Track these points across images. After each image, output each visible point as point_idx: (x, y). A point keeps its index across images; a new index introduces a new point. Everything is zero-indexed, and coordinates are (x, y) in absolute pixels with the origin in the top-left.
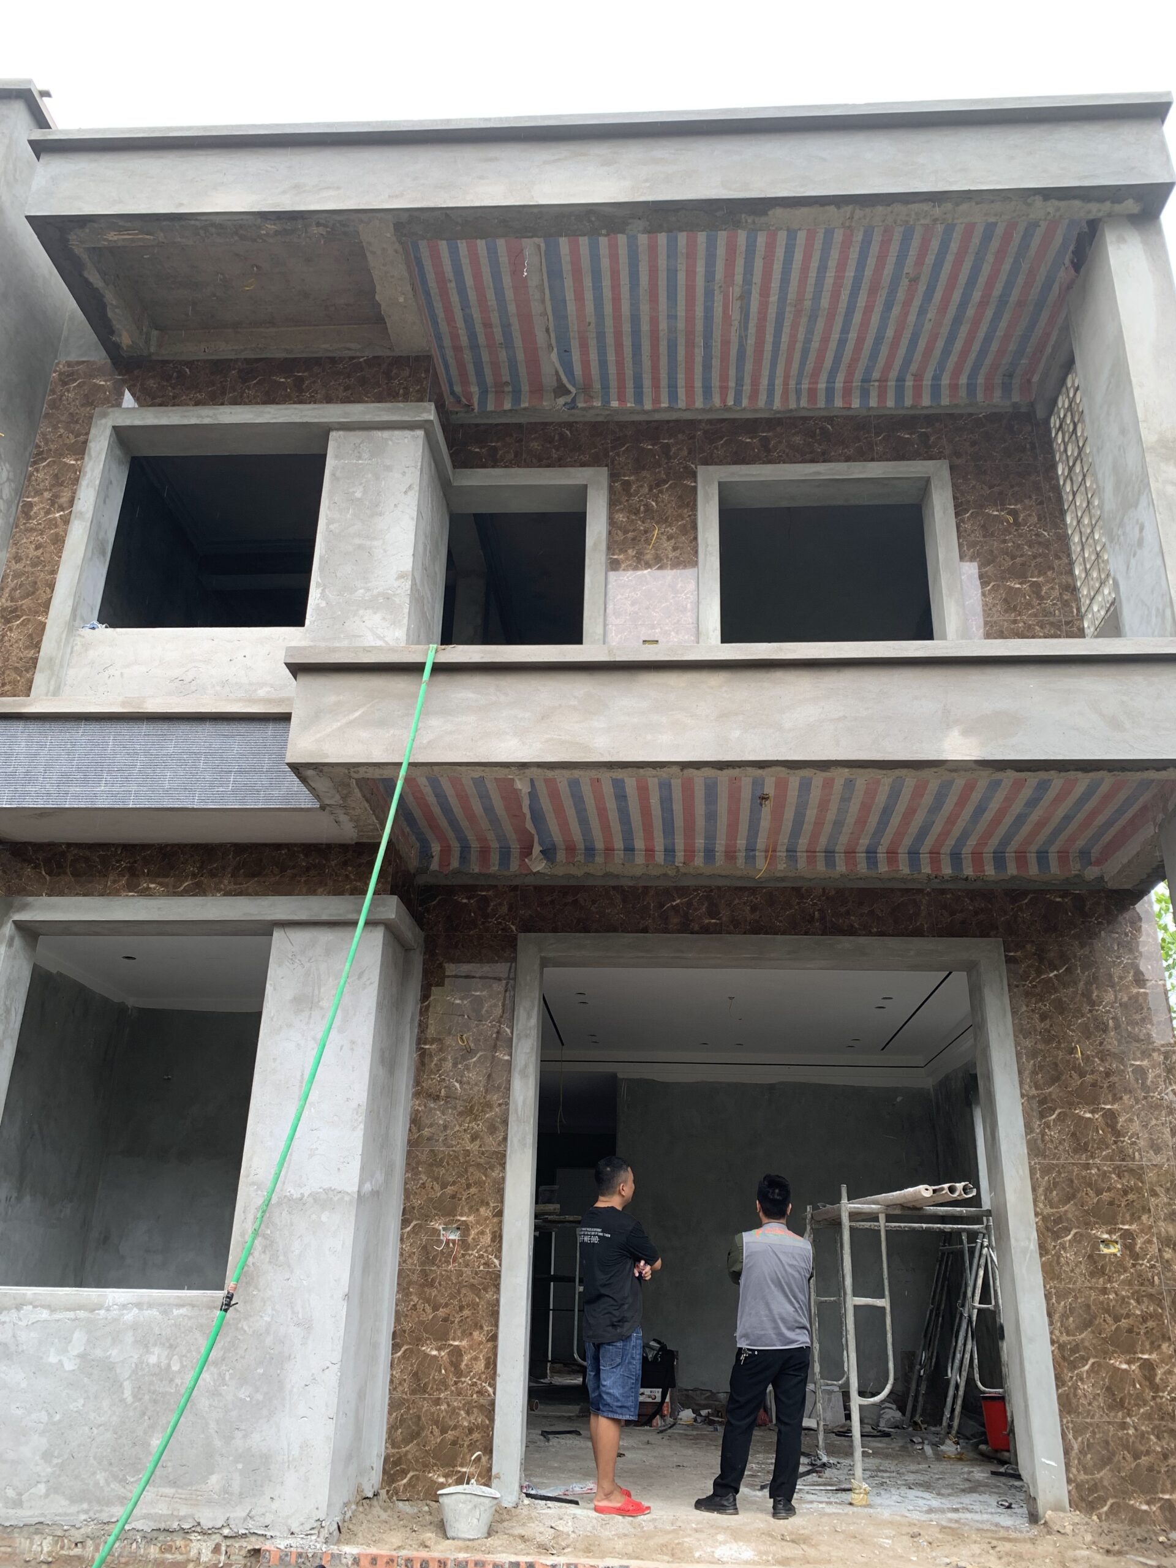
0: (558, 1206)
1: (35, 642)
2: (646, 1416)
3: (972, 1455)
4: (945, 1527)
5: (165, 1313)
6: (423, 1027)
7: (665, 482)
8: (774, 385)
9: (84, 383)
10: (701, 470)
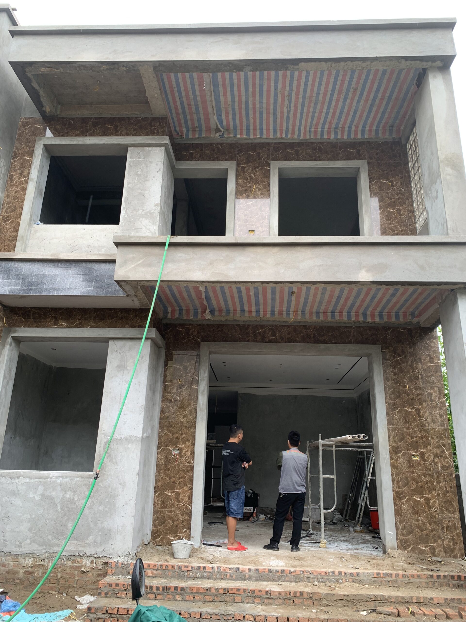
0: (215, 441)
1: (16, 229)
2: (246, 517)
3: (366, 531)
4: (352, 555)
5: (71, 480)
6: (165, 376)
7: (258, 167)
8: (301, 129)
9: (32, 126)
10: (272, 163)
